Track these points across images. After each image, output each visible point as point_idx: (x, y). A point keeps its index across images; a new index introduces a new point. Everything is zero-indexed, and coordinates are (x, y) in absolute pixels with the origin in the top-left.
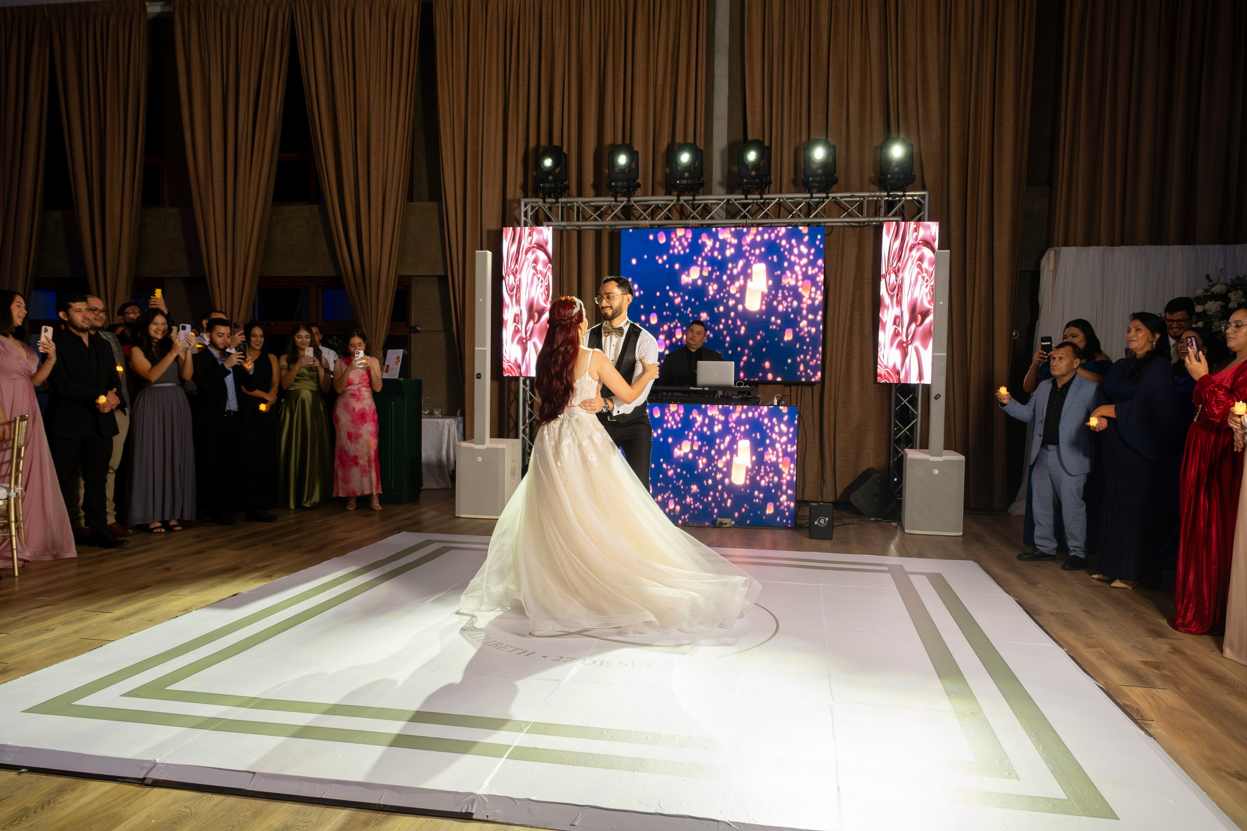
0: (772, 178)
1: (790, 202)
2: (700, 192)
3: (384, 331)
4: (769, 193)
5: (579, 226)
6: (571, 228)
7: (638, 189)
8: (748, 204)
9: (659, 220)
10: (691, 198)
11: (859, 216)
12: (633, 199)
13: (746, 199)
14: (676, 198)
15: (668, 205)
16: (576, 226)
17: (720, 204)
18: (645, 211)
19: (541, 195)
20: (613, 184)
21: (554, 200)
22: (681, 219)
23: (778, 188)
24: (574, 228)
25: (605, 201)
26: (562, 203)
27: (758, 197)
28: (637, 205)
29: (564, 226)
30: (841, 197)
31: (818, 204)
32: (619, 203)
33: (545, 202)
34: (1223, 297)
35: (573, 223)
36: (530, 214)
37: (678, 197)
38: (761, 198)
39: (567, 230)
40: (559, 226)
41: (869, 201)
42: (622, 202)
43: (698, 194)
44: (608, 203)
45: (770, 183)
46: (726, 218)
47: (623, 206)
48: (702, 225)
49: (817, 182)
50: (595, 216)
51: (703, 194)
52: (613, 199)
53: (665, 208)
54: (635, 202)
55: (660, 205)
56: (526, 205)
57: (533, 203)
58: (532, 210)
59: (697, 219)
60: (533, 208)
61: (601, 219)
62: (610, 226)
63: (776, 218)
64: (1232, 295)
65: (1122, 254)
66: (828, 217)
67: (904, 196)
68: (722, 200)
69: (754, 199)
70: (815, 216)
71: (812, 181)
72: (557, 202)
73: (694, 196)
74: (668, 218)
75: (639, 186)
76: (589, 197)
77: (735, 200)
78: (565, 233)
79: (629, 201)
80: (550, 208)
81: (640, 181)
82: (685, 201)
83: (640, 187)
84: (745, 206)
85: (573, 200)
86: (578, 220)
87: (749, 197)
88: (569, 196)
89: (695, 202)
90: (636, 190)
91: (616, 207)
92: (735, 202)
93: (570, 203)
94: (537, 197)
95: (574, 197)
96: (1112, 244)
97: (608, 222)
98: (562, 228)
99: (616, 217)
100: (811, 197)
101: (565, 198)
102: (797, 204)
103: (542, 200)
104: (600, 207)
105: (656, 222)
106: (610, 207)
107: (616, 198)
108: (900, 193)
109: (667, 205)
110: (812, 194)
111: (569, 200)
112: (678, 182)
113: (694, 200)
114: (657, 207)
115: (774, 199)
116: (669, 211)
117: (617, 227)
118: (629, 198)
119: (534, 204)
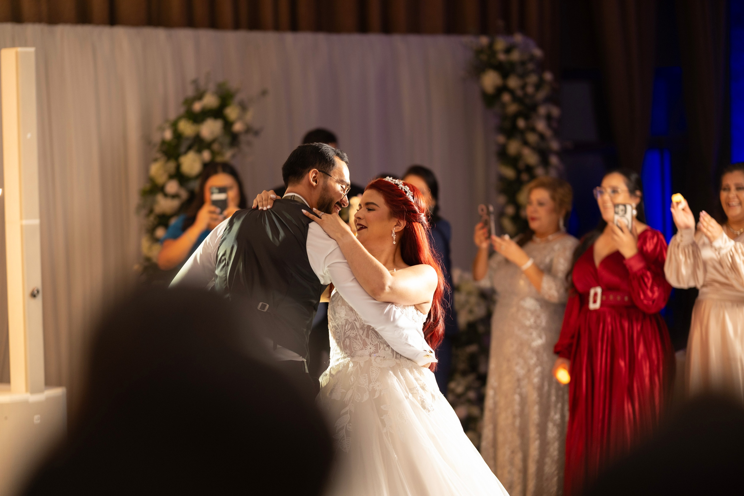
64: (230, 113)
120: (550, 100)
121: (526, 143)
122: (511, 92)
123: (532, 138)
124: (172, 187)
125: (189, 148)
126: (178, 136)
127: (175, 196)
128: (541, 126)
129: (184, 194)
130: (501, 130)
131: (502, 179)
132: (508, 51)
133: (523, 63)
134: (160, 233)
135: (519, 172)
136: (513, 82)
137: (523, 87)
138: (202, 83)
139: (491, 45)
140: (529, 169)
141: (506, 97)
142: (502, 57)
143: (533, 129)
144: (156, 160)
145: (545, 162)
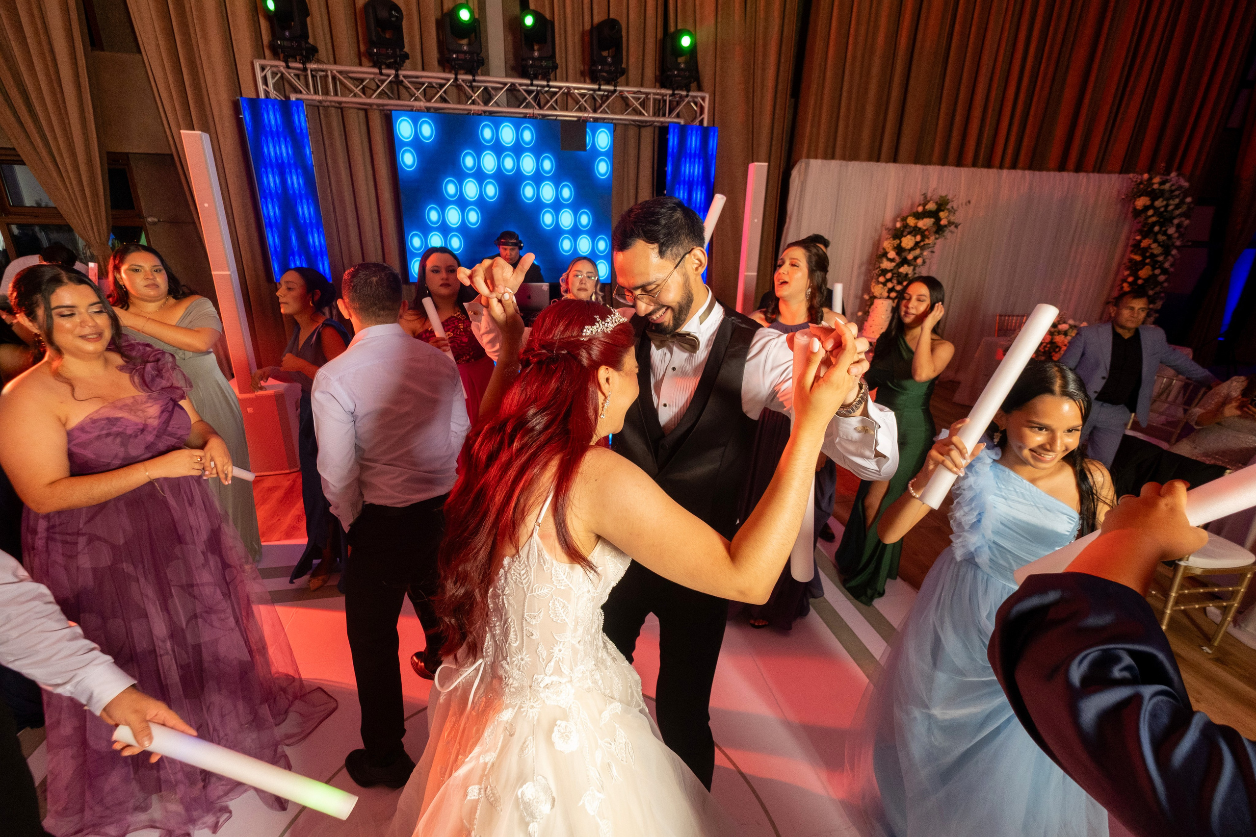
0: (558, 61)
1: (579, 94)
2: (479, 71)
3: (104, 222)
4: (555, 80)
5: (340, 103)
6: (329, 104)
7: (407, 62)
8: (532, 92)
9: (435, 102)
10: (470, 77)
11: (644, 115)
12: (402, 73)
13: (532, 85)
14: (453, 76)
15: (444, 85)
16: (335, 102)
17: (502, 88)
18: (418, 89)
19: (282, 56)
20: (375, 50)
21: (300, 66)
22: (459, 103)
23: (564, 76)
24: (333, 104)
25: (367, 71)
26: (311, 71)
27: (545, 83)
28: (410, 82)
29: (320, 102)
30: (628, 92)
31: (605, 98)
32: (385, 78)
33: (288, 67)
34: (934, 214)
35: (330, 98)
36: (271, 82)
37: (456, 75)
38: (548, 86)
39: (324, 107)
40: (313, 100)
41: (655, 100)
42: (389, 76)
43: (478, 75)
44: (372, 76)
45: (555, 67)
46: (509, 106)
47: (390, 82)
48: (485, 112)
49: (606, 72)
50: (357, 90)
51: (482, 75)
52: (376, 71)
53: (441, 89)
54: (405, 77)
55: (434, 85)
56: (263, 69)
57: (272, 66)
58: (273, 78)
59: (479, 104)
60: (274, 74)
61: (364, 93)
62: (378, 105)
63: (562, 109)
64: (942, 214)
65: (855, 168)
66: (613, 113)
67: (687, 96)
68: (505, 84)
69: (537, 86)
70: (601, 112)
71: (601, 71)
72: (305, 69)
73: (474, 76)
74: (443, 100)
75: (406, 56)
76: (345, 65)
77: (521, 85)
78: (321, 108)
79: (397, 76)
80: (298, 76)
81: (406, 49)
82: (463, 81)
83: (408, 58)
84: (529, 92)
85: (325, 67)
86: (336, 94)
87: (535, 82)
88: (319, 61)
89: (474, 84)
90: (404, 62)
91: (383, 82)
92: (521, 88)
93: (323, 71)
94: (279, 59)
95: (325, 63)
96: (844, 158)
97: (373, 100)
98: (318, 104)
99: (382, 94)
100: (599, 90)
101: (314, 64)
102: (583, 95)
103: (284, 64)
104: (362, 80)
105: (433, 104)
106: (373, 79)
107: (380, 69)
108: (684, 93)
109: (442, 86)
110: (600, 85)
111: (321, 66)
112: (454, 56)
113: (474, 81)
114: (431, 86)
115: (560, 88)
116: (445, 92)
117: (386, 108)
118: (397, 71)
119: (275, 69)
120: (1184, 215)
121: (1155, 241)
122: (1156, 209)
123: (1161, 238)
124: (892, 254)
125: (909, 233)
126: (906, 226)
127: (892, 260)
128: (1171, 231)
129: (898, 259)
130: (1140, 232)
131: (1131, 260)
132: (1163, 183)
133: (1172, 191)
134: (882, 279)
135: (1145, 258)
136: (1158, 203)
137: (1167, 206)
138: (929, 195)
139: (1150, 179)
140: (1153, 256)
141: (1150, 212)
142: (1156, 186)
143: (1165, 233)
144: (887, 239)
145: (1166, 253)
